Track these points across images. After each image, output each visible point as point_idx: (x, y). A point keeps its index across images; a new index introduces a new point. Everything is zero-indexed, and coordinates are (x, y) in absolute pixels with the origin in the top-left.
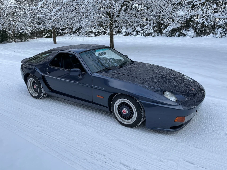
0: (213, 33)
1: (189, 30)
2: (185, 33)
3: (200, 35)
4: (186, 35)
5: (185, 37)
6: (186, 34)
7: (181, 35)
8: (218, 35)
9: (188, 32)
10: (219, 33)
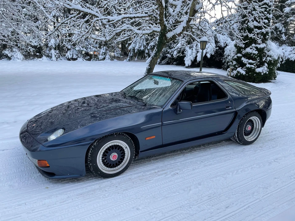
0: (45, 56)
1: (13, 51)
2: (9, 55)
3: (28, 58)
4: (12, 58)
5: (11, 60)
6: (11, 56)
7: (3, 58)
8: (54, 58)
9: (12, 54)
10: (53, 56)
